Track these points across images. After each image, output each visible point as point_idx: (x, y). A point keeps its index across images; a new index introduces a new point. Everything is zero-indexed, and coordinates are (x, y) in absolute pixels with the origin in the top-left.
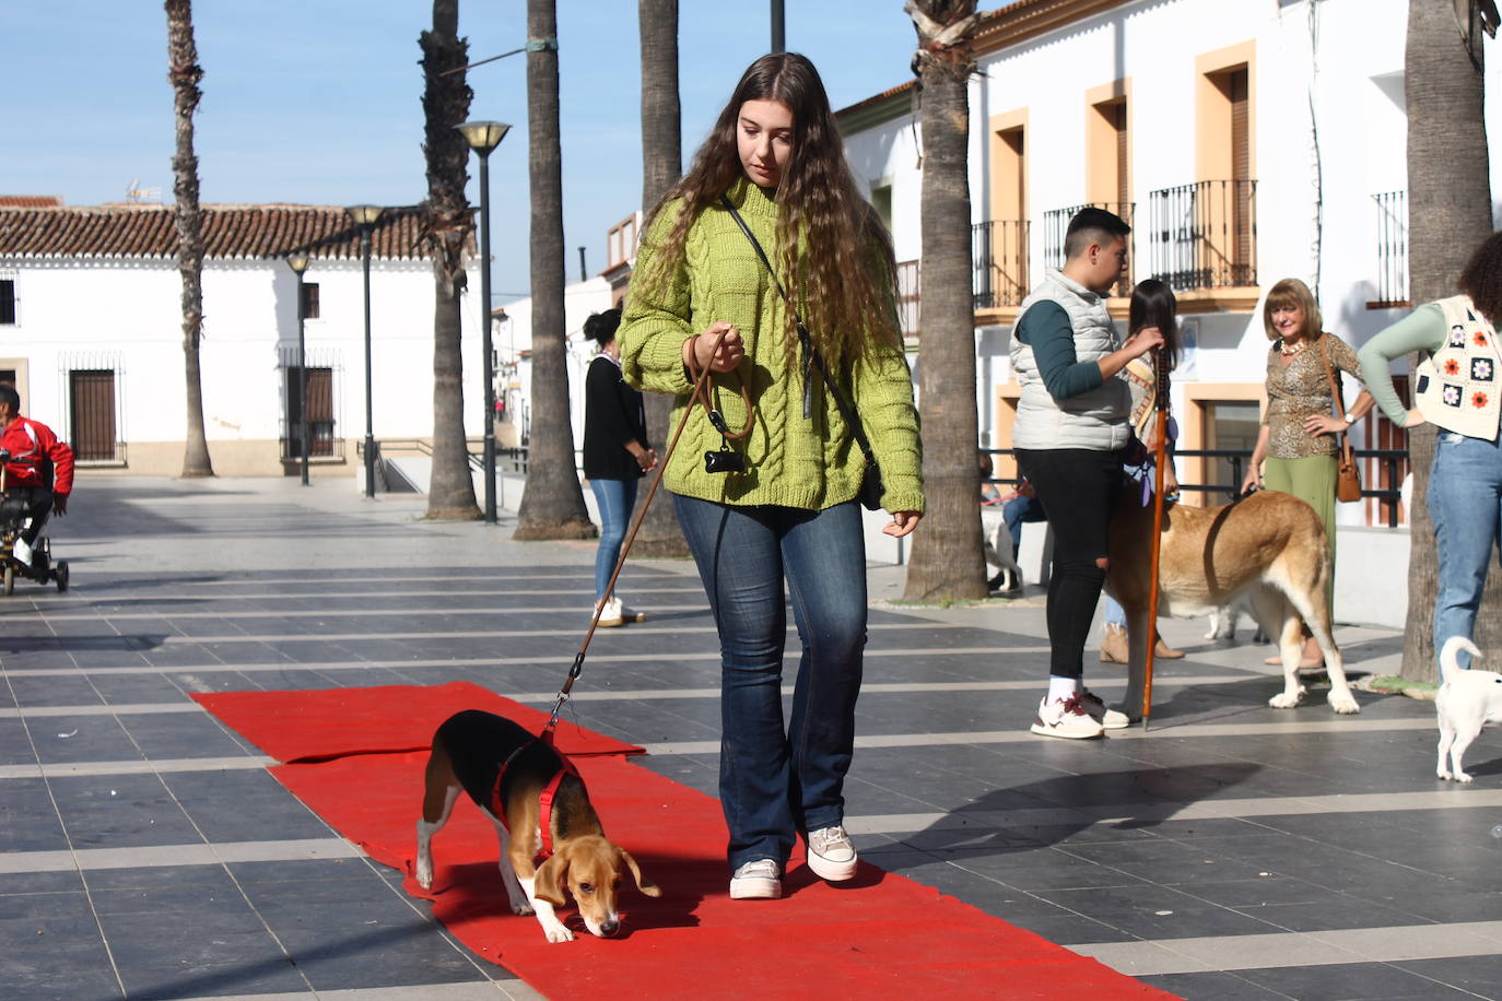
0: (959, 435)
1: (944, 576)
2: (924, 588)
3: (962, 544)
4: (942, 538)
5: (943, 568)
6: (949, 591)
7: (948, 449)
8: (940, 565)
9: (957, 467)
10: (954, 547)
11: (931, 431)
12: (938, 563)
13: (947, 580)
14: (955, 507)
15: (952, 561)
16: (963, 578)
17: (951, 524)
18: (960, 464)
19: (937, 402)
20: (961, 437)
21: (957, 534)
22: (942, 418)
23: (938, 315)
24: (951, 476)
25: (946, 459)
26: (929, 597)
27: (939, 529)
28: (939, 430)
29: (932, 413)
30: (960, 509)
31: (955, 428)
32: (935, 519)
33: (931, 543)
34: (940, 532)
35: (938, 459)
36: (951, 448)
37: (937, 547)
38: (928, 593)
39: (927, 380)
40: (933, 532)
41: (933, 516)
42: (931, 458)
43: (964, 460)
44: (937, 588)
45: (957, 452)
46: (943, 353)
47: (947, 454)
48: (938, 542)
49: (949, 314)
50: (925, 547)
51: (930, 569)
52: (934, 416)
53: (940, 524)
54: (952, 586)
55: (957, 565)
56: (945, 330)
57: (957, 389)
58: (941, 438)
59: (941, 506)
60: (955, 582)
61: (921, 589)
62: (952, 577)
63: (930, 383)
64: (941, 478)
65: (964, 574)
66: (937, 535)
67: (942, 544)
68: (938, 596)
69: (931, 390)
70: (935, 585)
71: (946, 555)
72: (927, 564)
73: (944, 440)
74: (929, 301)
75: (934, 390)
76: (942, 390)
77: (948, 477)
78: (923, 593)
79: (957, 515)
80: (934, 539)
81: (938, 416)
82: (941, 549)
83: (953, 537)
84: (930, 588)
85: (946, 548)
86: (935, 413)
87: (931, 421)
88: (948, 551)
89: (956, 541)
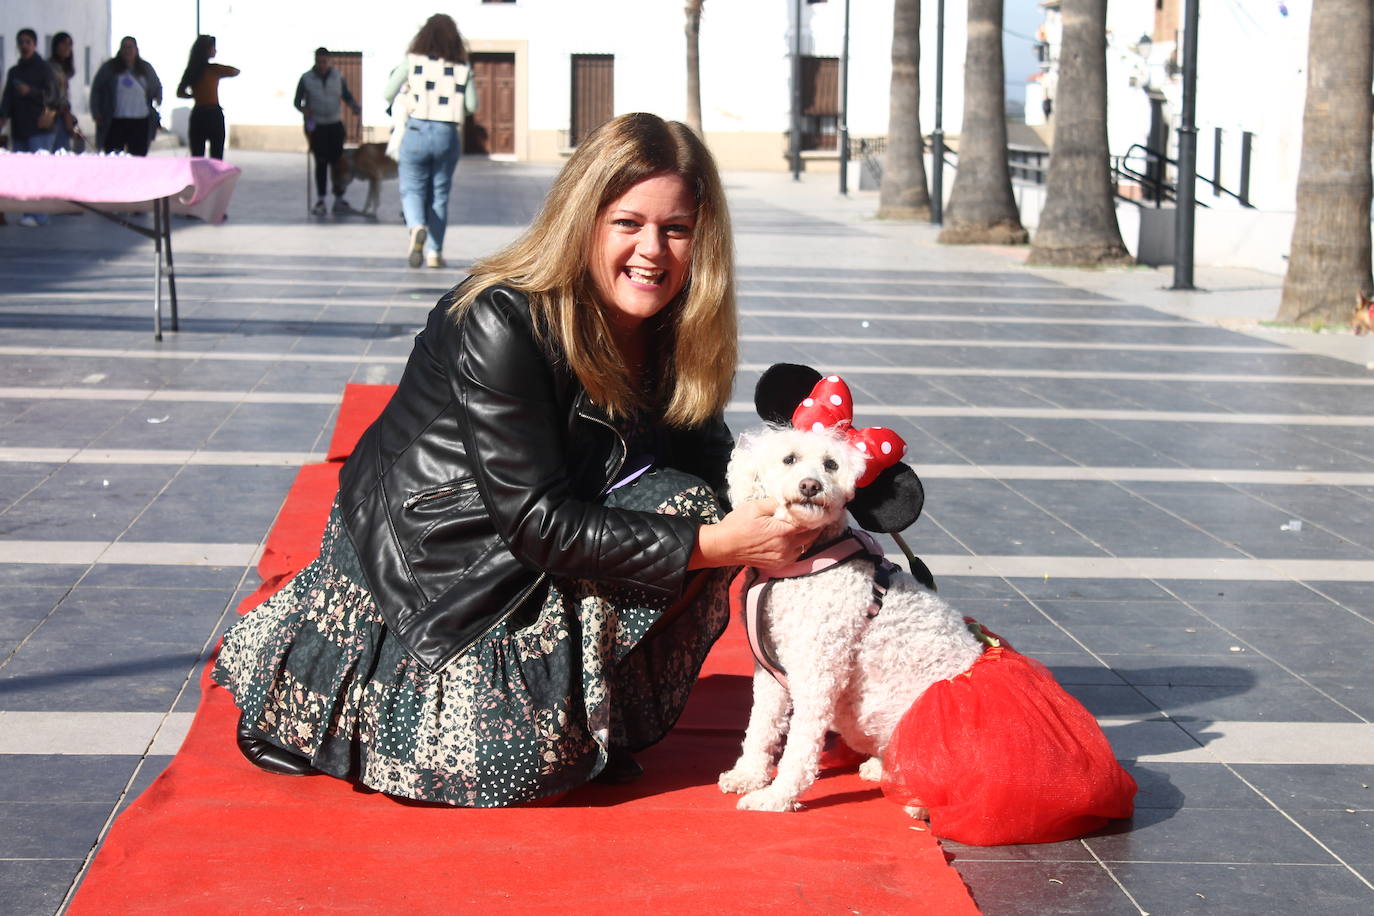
0: (1346, 136)
1: (1321, 296)
2: (1300, 307)
3: (1344, 260)
4: (1321, 253)
5: (1320, 287)
6: (1325, 312)
7: (1334, 152)
8: (1318, 284)
9: (1342, 173)
10: (1334, 263)
11: (1314, 131)
12: (1315, 281)
13: (1324, 300)
14: (1339, 219)
15: (1331, 280)
17: (1333, 237)
18: (1347, 168)
19: (1324, 98)
20: (1350, 139)
21: (1340, 249)
22: (1329, 117)
24: (1335, 183)
25: (1332, 163)
26: (1304, 320)
27: (1317, 243)
28: (1325, 130)
29: (1317, 111)
30: (1345, 221)
31: (1343, 128)
32: (1314, 232)
33: (1308, 257)
34: (1319, 247)
35: (1322, 163)
36: (1338, 152)
37: (1315, 264)
38: (1302, 315)
39: (1314, 72)
40: (1312, 246)
41: (1313, 227)
42: (1314, 162)
43: (1352, 165)
44: (1313, 310)
45: (1343, 156)
46: (1333, 42)
47: (1333, 159)
48: (1316, 257)
50: (1301, 261)
51: (1306, 287)
52: (1320, 114)
53: (1320, 237)
54: (1329, 308)
55: (1337, 283)
56: (1338, 16)
57: (1348, 84)
58: (1325, 140)
59: (1322, 217)
60: (1334, 303)
61: (1294, 310)
62: (1330, 297)
63: (1316, 76)
64: (1324, 185)
65: (1345, 295)
66: (1315, 249)
67: (1320, 261)
68: (1313, 320)
69: (1317, 84)
70: (1310, 305)
71: (1324, 272)
72: (1303, 280)
73: (1330, 142)
75: (1321, 84)
76: (1330, 84)
77: (1332, 185)
78: (1298, 315)
79: (1340, 228)
80: (1312, 253)
81: (1324, 114)
82: (1320, 264)
83: (1335, 252)
84: (1304, 309)
85: (1324, 264)
86: (1321, 111)
87: (1316, 120)
88: (1327, 267)
89: (1338, 257)
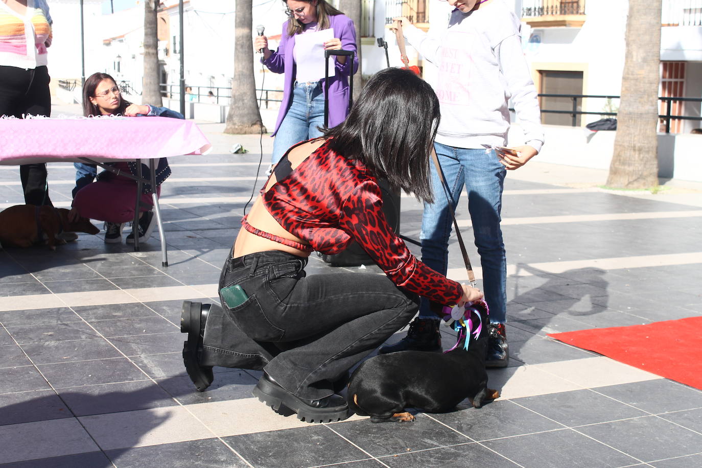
0: (653, 88)
1: (640, 173)
2: (627, 180)
3: (651, 152)
4: (640, 150)
5: (640, 168)
6: (642, 181)
7: (646, 96)
8: (637, 166)
9: (650, 107)
10: (647, 155)
11: (636, 85)
12: (637, 165)
13: (641, 175)
14: (648, 132)
15: (645, 164)
16: (651, 174)
18: (652, 105)
19: (642, 68)
20: (654, 89)
21: (648, 148)
22: (644, 78)
23: (645, 14)
24: (647, 113)
25: (645, 102)
26: (630, 185)
27: (638, 145)
28: (642, 85)
29: (637, 74)
31: (651, 83)
32: (636, 139)
33: (632, 153)
34: (639, 147)
35: (640, 102)
36: (649, 96)
37: (637, 156)
38: (629, 183)
39: (634, 54)
40: (634, 147)
41: (635, 136)
42: (635, 102)
44: (636, 180)
45: (651, 99)
46: (647, 38)
47: (646, 100)
48: (637, 153)
49: (652, 14)
50: (628, 155)
51: (631, 169)
52: (639, 76)
53: (639, 142)
54: (644, 179)
55: (647, 166)
57: (653, 60)
58: (642, 90)
59: (640, 130)
60: (646, 176)
62: (645, 173)
63: (637, 56)
64: (641, 114)
65: (651, 172)
66: (637, 148)
67: (640, 154)
68: (636, 184)
69: (637, 60)
70: (634, 177)
71: (642, 160)
72: (629, 165)
73: (645, 91)
74: (640, 5)
75: (640, 60)
76: (645, 60)
77: (646, 114)
78: (626, 183)
79: (648, 137)
80: (634, 150)
81: (641, 76)
82: (639, 156)
83: (647, 150)
84: (631, 180)
85: (641, 156)
86: (640, 74)
87: (637, 80)
88: (643, 157)
89: (648, 152)
